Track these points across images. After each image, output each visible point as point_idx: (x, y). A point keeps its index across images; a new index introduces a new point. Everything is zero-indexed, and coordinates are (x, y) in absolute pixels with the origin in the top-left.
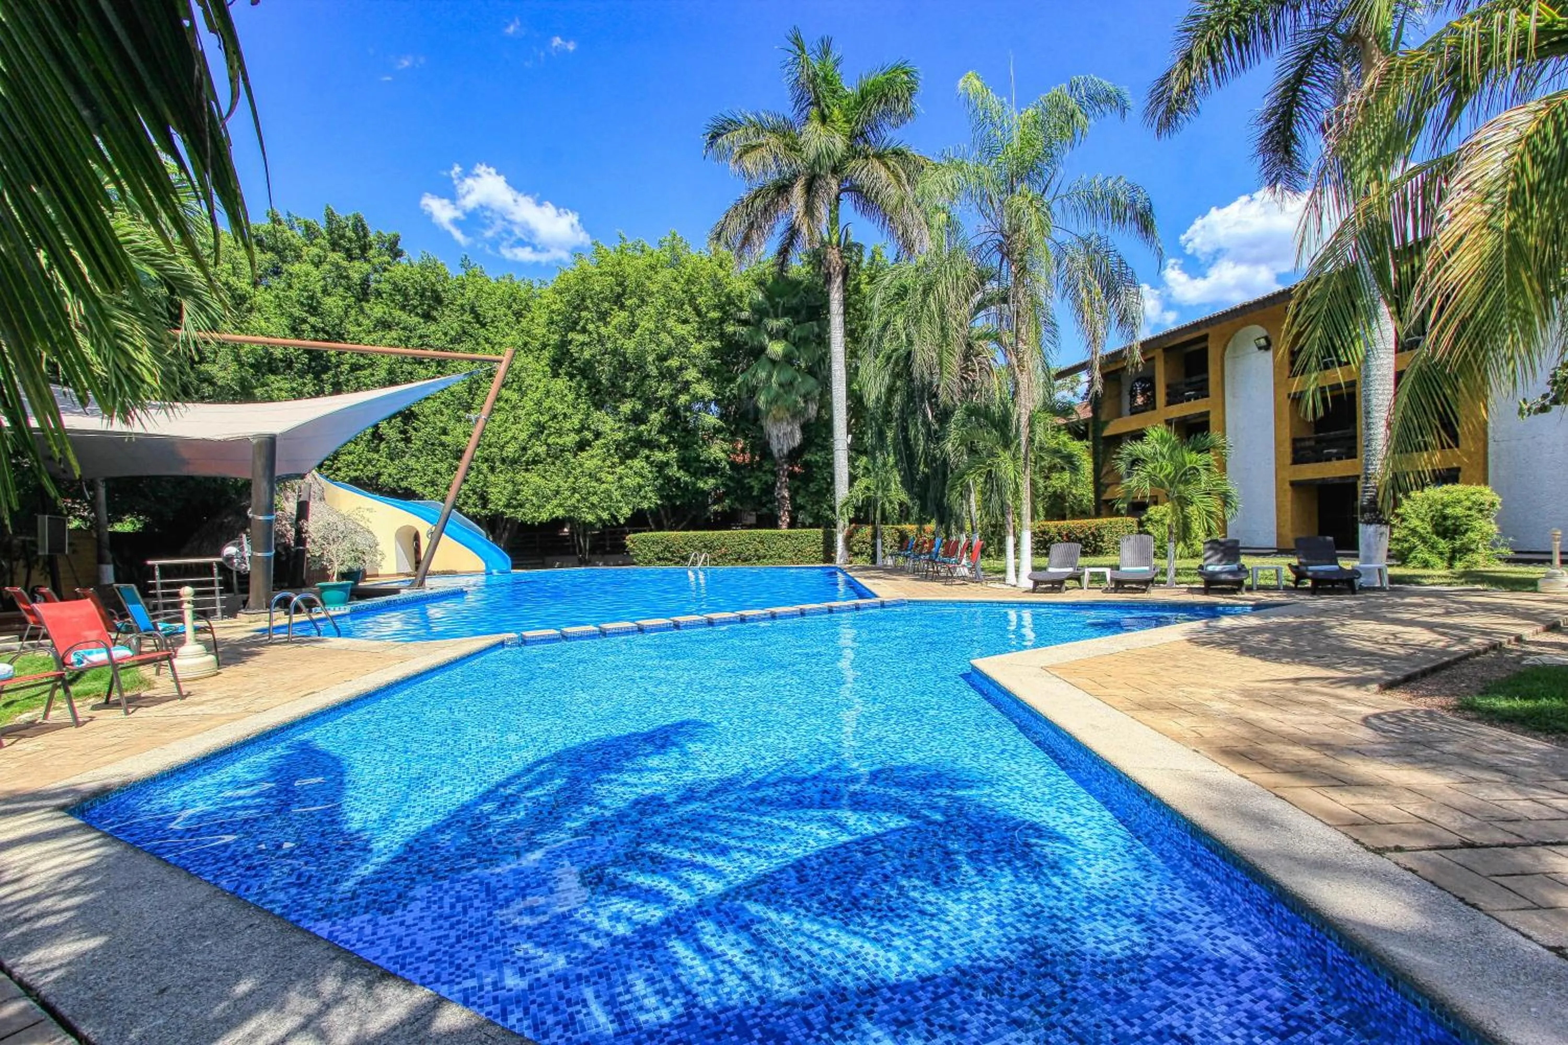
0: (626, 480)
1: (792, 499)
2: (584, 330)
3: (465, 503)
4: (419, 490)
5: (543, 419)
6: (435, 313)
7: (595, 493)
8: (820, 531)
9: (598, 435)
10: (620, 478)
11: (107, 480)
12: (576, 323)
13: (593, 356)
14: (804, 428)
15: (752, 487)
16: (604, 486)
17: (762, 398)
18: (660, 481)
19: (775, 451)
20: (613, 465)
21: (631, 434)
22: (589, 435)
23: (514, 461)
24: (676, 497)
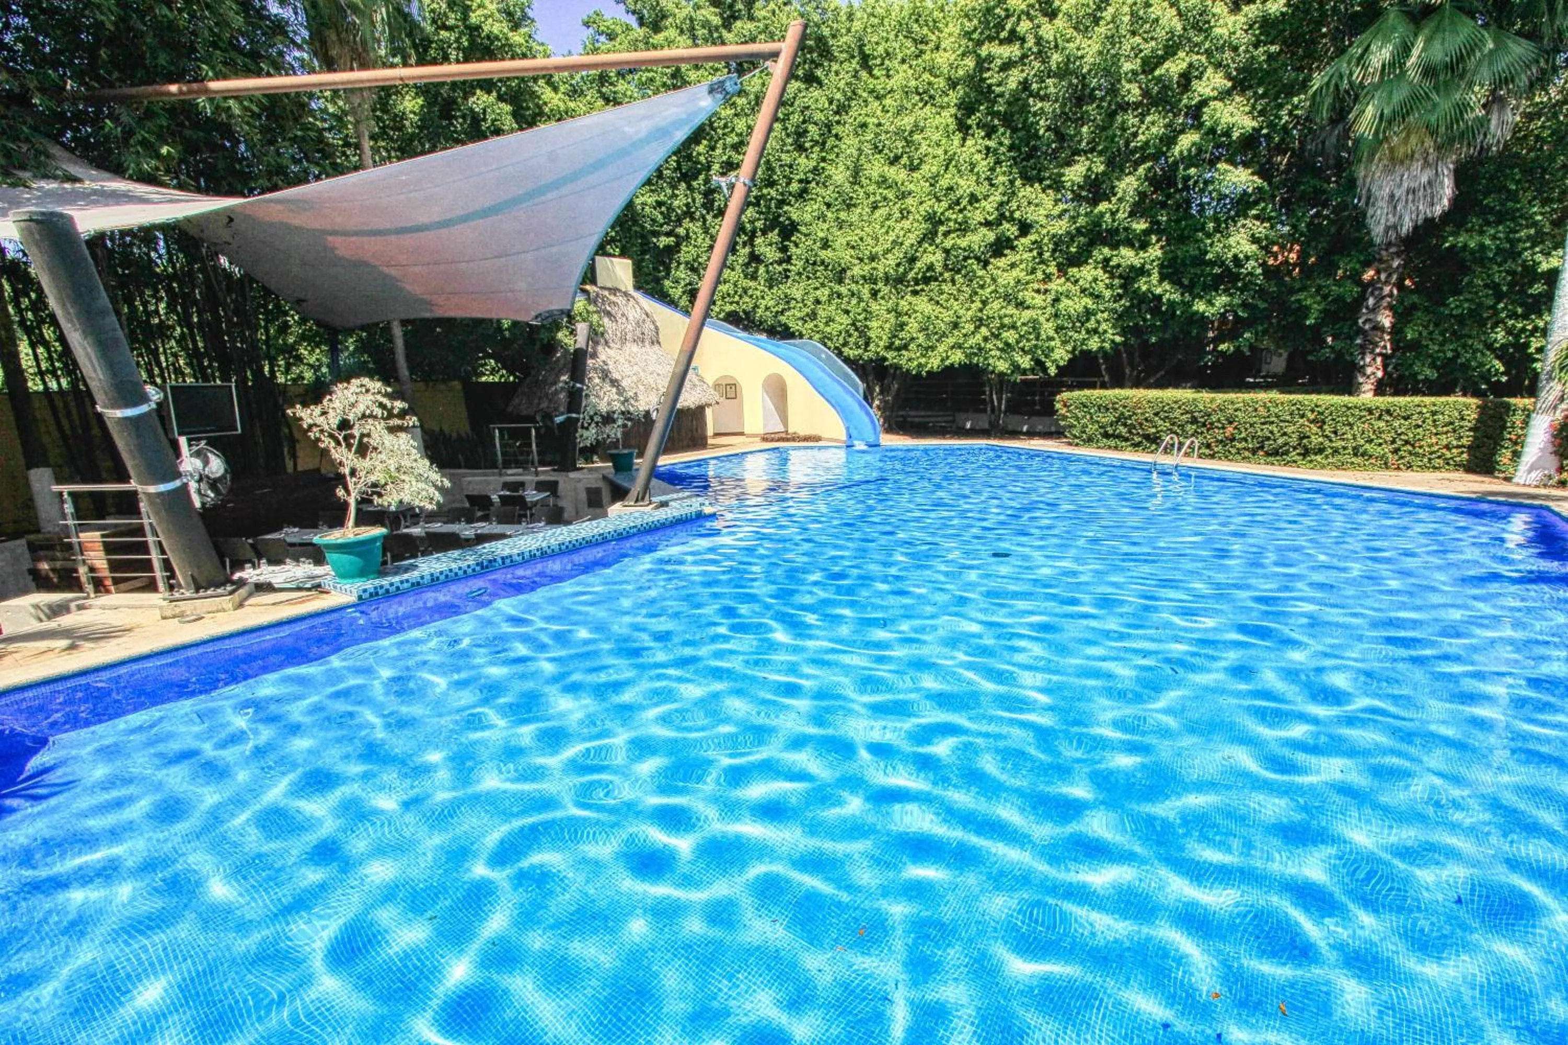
0: (1065, 303)
1: (1396, 331)
2: (1014, 37)
3: (845, 344)
4: (795, 326)
5: (940, 208)
6: (819, 73)
7: (1013, 327)
8: (1473, 401)
9: (1025, 228)
10: (1056, 300)
11: (404, 323)
12: (1000, 26)
13: (1025, 85)
14: (1462, 175)
15: (1304, 311)
16: (1027, 315)
17: (1370, 110)
18: (1125, 302)
19: (1377, 231)
20: (1048, 278)
21: (1081, 221)
22: (1011, 230)
23: (900, 280)
24: (1153, 329)
